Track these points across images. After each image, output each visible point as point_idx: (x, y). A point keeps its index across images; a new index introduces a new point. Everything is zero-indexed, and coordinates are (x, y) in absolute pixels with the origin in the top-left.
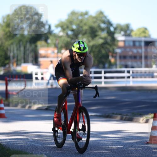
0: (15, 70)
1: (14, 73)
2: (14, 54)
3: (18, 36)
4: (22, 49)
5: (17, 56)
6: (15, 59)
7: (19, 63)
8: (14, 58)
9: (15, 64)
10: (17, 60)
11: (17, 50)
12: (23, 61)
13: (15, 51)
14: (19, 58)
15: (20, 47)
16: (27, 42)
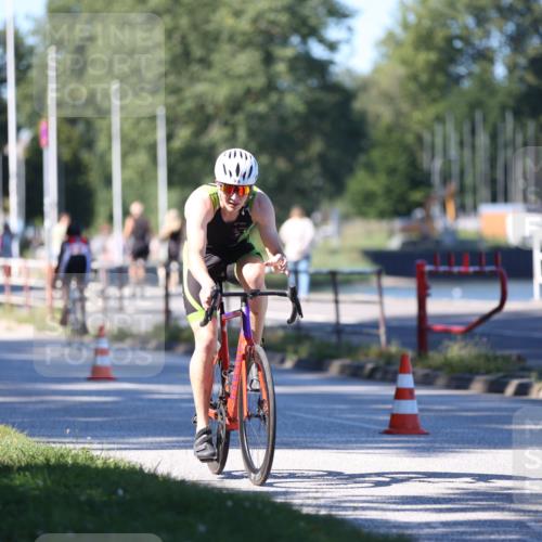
0: (451, 233)
1: (448, 242)
2: (447, 162)
3: (466, 84)
4: (483, 139)
5: (462, 173)
6: (453, 186)
7: (469, 200)
8: (446, 179)
9: (451, 208)
10: (462, 190)
11: (461, 144)
12: (485, 192)
13: (453, 152)
14: (469, 180)
15: (473, 132)
16: (503, 108)
